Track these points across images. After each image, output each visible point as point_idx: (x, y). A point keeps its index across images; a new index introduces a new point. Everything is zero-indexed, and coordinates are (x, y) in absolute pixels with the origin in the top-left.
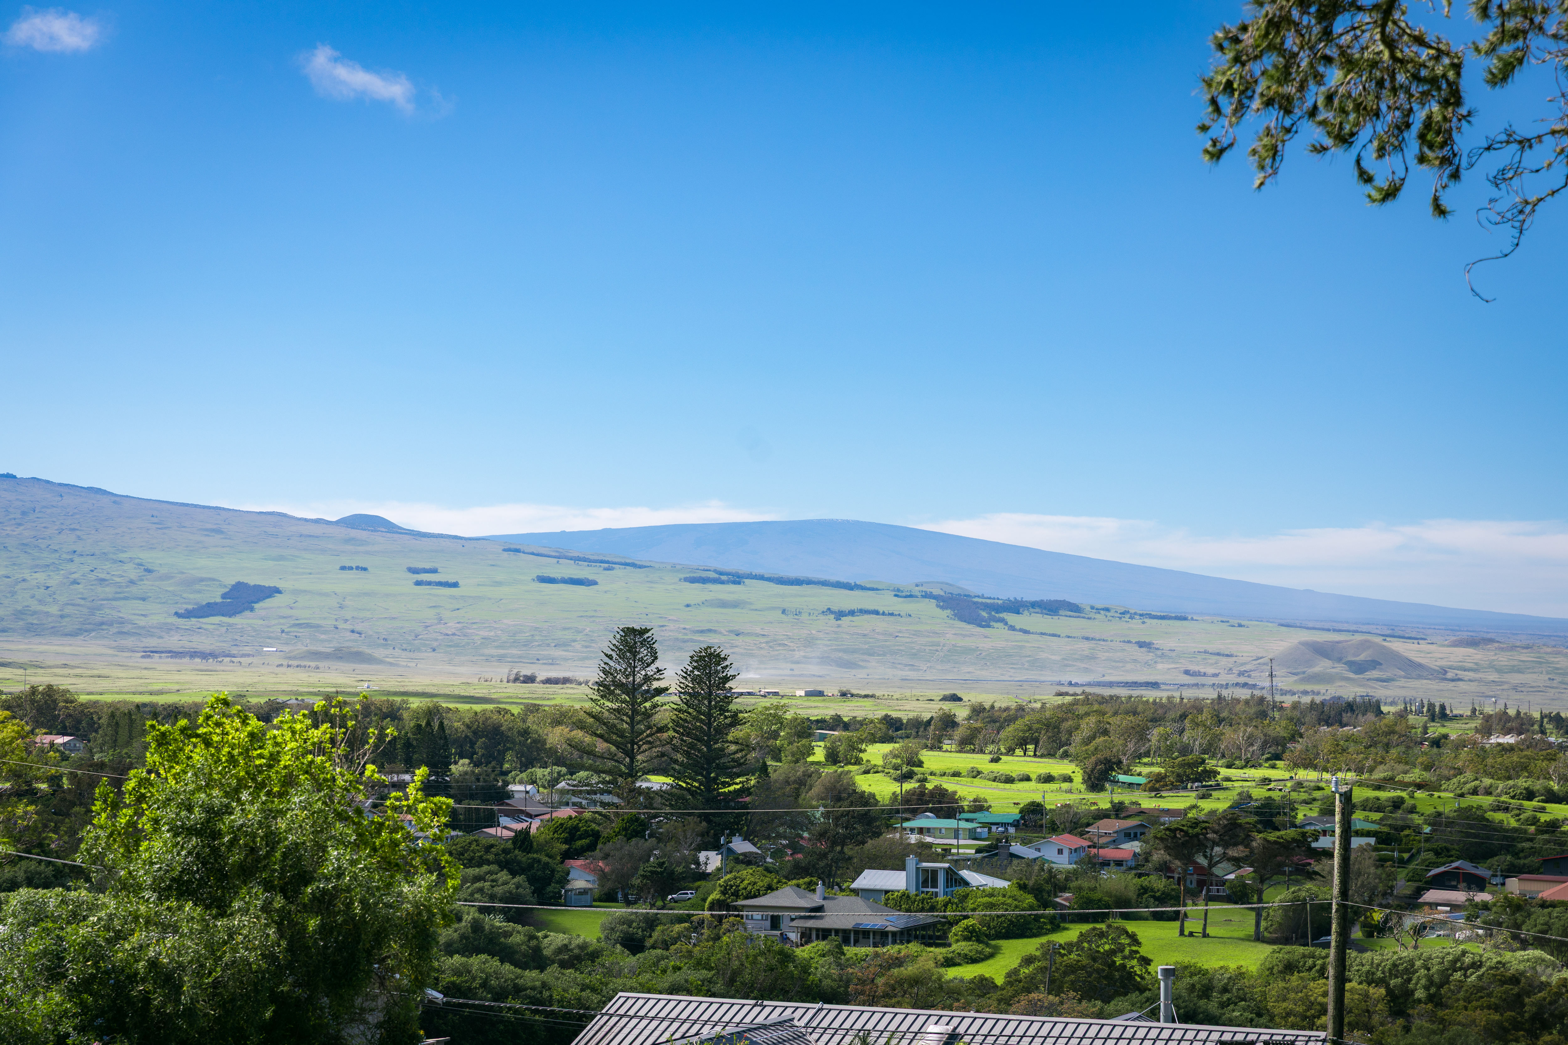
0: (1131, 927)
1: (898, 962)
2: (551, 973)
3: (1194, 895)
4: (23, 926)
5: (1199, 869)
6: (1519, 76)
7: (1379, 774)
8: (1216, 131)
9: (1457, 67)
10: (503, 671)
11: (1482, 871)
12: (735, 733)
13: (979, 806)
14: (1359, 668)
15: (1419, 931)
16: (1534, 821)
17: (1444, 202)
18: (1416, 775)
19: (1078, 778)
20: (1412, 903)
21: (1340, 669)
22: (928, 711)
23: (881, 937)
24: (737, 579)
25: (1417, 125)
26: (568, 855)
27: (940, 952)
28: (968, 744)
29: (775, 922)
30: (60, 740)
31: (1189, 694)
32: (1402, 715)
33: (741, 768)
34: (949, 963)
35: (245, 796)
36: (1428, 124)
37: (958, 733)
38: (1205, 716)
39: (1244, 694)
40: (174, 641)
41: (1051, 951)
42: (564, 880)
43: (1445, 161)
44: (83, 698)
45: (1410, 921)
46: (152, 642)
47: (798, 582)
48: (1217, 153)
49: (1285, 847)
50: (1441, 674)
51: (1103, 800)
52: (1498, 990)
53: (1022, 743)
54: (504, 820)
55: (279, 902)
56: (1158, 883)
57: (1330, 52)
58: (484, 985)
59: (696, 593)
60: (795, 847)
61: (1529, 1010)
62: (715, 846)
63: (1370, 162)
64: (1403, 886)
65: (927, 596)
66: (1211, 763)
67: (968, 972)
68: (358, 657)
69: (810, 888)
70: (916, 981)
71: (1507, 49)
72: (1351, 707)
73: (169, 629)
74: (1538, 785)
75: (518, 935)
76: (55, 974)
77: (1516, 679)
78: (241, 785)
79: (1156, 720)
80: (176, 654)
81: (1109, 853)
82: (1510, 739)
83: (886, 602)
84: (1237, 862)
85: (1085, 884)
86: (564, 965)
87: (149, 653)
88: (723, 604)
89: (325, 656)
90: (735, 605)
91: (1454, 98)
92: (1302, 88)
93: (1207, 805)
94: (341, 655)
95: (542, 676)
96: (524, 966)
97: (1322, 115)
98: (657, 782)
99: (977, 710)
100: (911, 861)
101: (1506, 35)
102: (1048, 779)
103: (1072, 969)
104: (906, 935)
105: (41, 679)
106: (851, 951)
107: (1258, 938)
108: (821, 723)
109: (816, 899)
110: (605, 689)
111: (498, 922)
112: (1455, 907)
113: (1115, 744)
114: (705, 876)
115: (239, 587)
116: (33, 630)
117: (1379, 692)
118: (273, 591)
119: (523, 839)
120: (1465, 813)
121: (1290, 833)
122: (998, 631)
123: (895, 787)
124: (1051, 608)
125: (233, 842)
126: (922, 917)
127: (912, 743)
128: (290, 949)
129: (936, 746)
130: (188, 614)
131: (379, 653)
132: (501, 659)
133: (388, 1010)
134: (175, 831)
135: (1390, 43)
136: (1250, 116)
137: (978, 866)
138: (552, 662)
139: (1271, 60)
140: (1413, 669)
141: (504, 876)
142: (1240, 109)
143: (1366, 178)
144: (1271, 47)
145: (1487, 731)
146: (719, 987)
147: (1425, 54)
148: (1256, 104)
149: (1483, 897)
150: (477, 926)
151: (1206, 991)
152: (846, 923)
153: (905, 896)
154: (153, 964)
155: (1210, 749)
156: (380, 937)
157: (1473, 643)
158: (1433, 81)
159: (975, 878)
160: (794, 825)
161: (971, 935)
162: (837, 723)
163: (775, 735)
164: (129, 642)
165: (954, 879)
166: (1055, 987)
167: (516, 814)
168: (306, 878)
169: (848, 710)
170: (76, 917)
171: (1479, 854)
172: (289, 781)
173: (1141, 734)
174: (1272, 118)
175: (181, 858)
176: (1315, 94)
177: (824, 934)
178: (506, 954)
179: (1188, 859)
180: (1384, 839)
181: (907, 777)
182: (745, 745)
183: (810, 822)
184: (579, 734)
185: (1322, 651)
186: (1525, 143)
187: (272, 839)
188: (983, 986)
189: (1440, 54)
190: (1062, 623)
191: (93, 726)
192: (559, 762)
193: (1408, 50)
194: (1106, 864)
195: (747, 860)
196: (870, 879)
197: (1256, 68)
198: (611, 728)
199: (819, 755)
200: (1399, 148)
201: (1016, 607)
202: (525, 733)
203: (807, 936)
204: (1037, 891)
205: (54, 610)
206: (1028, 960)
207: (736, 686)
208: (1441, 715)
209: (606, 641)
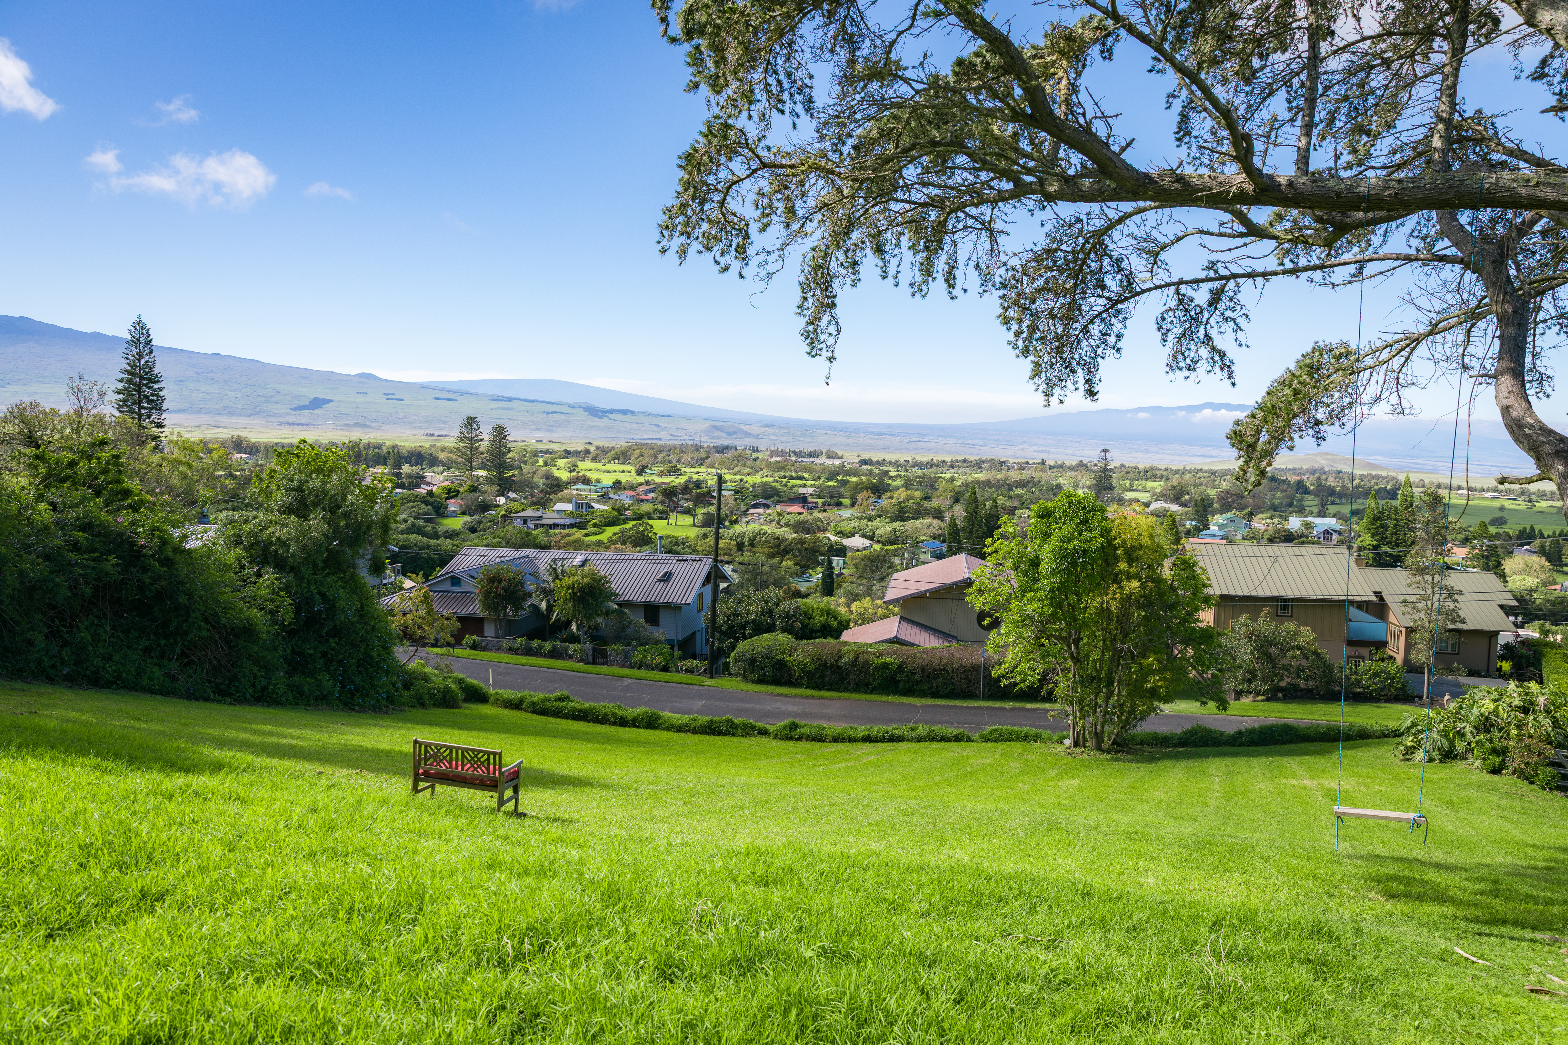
0: (650, 522)
1: (568, 535)
2: (441, 541)
3: (673, 511)
4: (225, 525)
5: (674, 503)
6: (769, 230)
7: (736, 469)
8: (663, 243)
9: (747, 225)
10: (422, 432)
11: (768, 502)
12: (510, 455)
13: (598, 481)
14: (730, 434)
15: (748, 523)
16: (786, 486)
17: (743, 273)
18: (748, 470)
19: (633, 471)
20: (745, 513)
21: (723, 434)
22: (580, 448)
23: (564, 526)
24: (510, 399)
25: (734, 246)
26: (447, 499)
27: (583, 532)
28: (595, 459)
29: (525, 522)
30: (244, 456)
31: (672, 443)
32: (744, 450)
33: (511, 467)
34: (587, 535)
35: (314, 476)
36: (738, 246)
37: (591, 456)
38: (677, 450)
39: (691, 443)
40: (290, 419)
41: (623, 531)
42: (446, 508)
43: (744, 259)
44: (253, 440)
45: (745, 519)
46: (281, 419)
47: (532, 401)
48: (663, 251)
49: (704, 495)
50: (757, 436)
51: (641, 479)
52: (773, 542)
53: (614, 459)
54: (423, 486)
55: (329, 515)
56: (660, 507)
57: (704, 217)
58: (416, 545)
59: (495, 405)
60: (532, 496)
61: (782, 547)
62: (503, 495)
63: (718, 258)
64: (743, 508)
65: (580, 407)
66: (679, 467)
67: (594, 538)
68: (365, 426)
69: (538, 510)
70: (574, 542)
71: (765, 220)
72: (727, 447)
73: (288, 414)
74: (788, 474)
75: (429, 528)
76: (238, 543)
77: (782, 438)
78: (313, 472)
79: (661, 451)
80: (291, 424)
81: (644, 497)
82: (779, 459)
83: (565, 409)
84: (687, 500)
85: (635, 507)
86: (446, 538)
87: (280, 424)
88: (505, 409)
89: (352, 426)
90: (510, 409)
91: (747, 236)
92: (694, 229)
93: (677, 481)
94: (357, 425)
95: (437, 434)
96: (432, 538)
97: (701, 239)
98: (482, 473)
99: (598, 448)
100: (574, 500)
101: (764, 215)
102: (623, 472)
103: (630, 537)
104: (572, 526)
105: (235, 433)
106: (552, 531)
107: (694, 525)
108: (542, 452)
109: (539, 514)
110: (461, 439)
111: (422, 522)
112: (760, 515)
113: (646, 460)
114: (499, 506)
115: (316, 399)
116: (231, 414)
117: (736, 442)
118: (330, 401)
119: (430, 493)
120: (765, 483)
121: (705, 490)
122: (605, 420)
123: (568, 474)
124: (624, 412)
125: (309, 494)
126: (578, 520)
127: (574, 459)
128: (334, 532)
129: (583, 460)
130: (295, 409)
131: (373, 425)
132: (421, 427)
133: (373, 554)
134: (286, 490)
135: (724, 215)
136: (675, 239)
137: (598, 502)
138: (441, 429)
139: (682, 219)
140: (748, 435)
141: (423, 506)
142: (671, 236)
143: (717, 263)
144: (682, 213)
145: (771, 456)
146: (504, 544)
147: (736, 220)
148: (677, 234)
149: (768, 511)
150: (413, 525)
151: (677, 544)
152: (551, 522)
153: (572, 512)
154: (278, 539)
155: (679, 462)
156: (369, 528)
157: (767, 426)
158: (740, 230)
159: (596, 506)
160: (531, 488)
161: (595, 525)
162: (547, 452)
163: (524, 456)
164: (272, 419)
165: (589, 506)
166: (624, 543)
167: (427, 484)
168: (339, 507)
169: (550, 447)
170: (247, 521)
171: (768, 496)
172: (332, 470)
173: (655, 457)
174: (683, 239)
175: (288, 500)
176: (698, 232)
177: (543, 525)
178: (424, 534)
179: (671, 499)
180: (737, 492)
181: (573, 471)
182: (513, 460)
183: (538, 487)
184: (451, 455)
185: (716, 428)
186: (768, 253)
187: (325, 493)
188: (600, 543)
189: (741, 220)
190: (627, 418)
191: (258, 451)
192: (444, 465)
193: (730, 218)
194: (642, 501)
195: (515, 500)
196: (559, 506)
197: (677, 221)
198: (463, 453)
199: (541, 463)
200: (728, 253)
201: (612, 411)
202: (431, 455)
203: (536, 527)
204: (618, 510)
205: (240, 406)
206: (616, 534)
207: (509, 438)
208: (757, 450)
209: (461, 421)
